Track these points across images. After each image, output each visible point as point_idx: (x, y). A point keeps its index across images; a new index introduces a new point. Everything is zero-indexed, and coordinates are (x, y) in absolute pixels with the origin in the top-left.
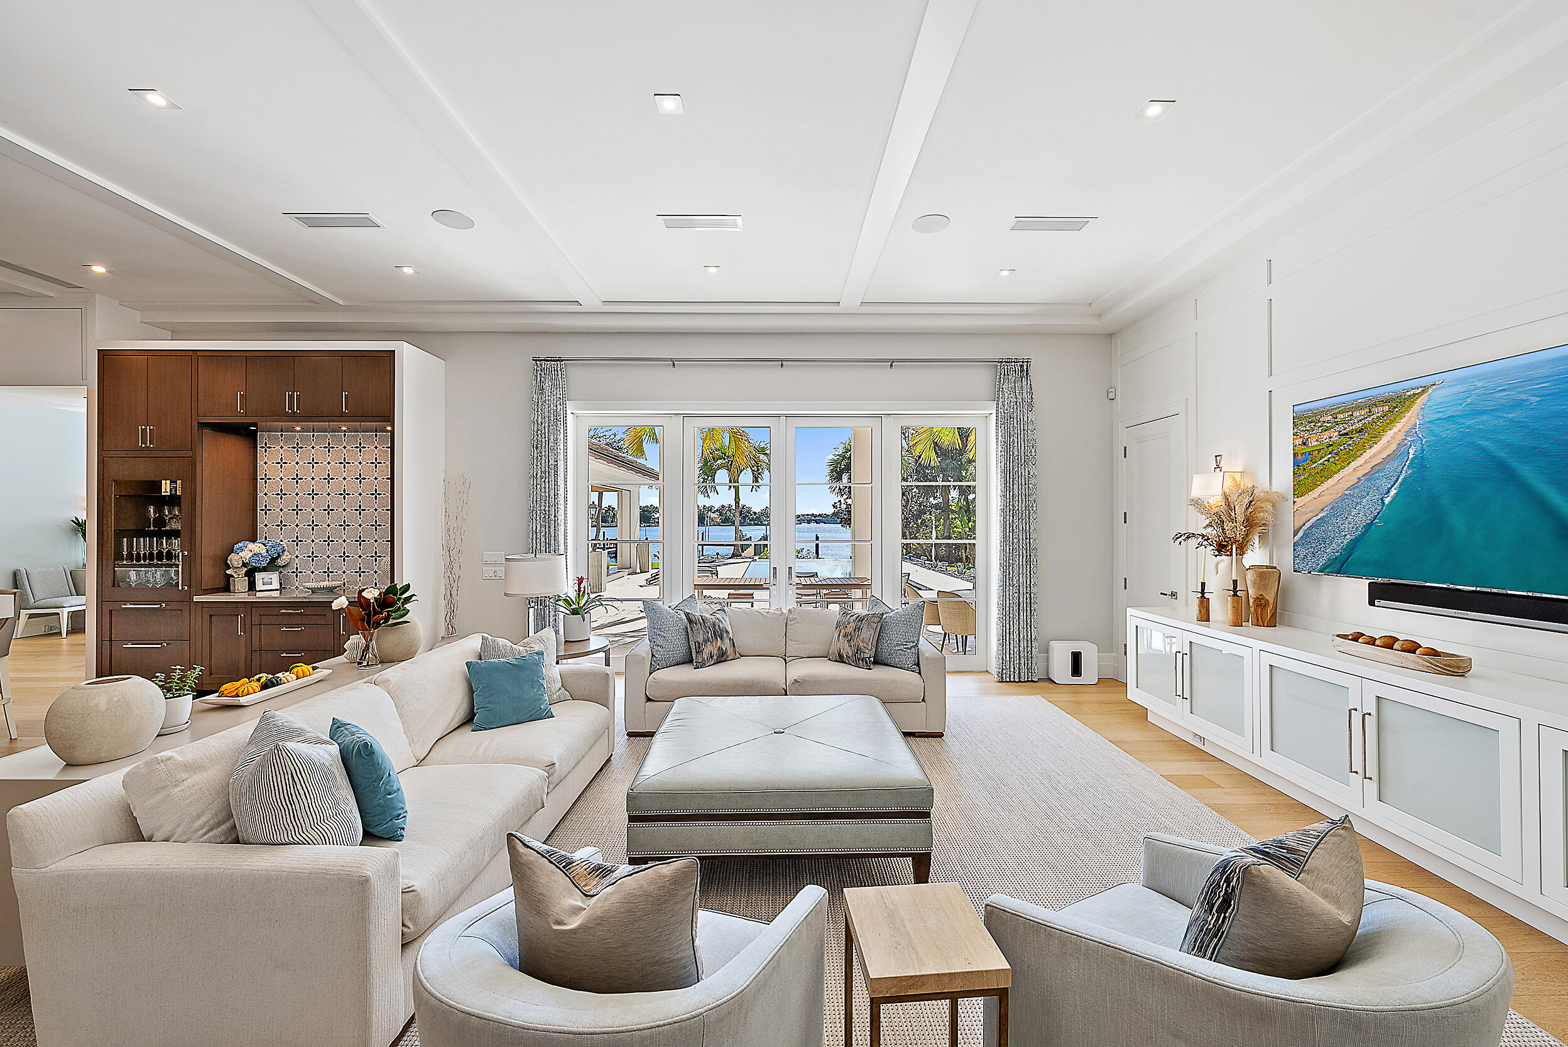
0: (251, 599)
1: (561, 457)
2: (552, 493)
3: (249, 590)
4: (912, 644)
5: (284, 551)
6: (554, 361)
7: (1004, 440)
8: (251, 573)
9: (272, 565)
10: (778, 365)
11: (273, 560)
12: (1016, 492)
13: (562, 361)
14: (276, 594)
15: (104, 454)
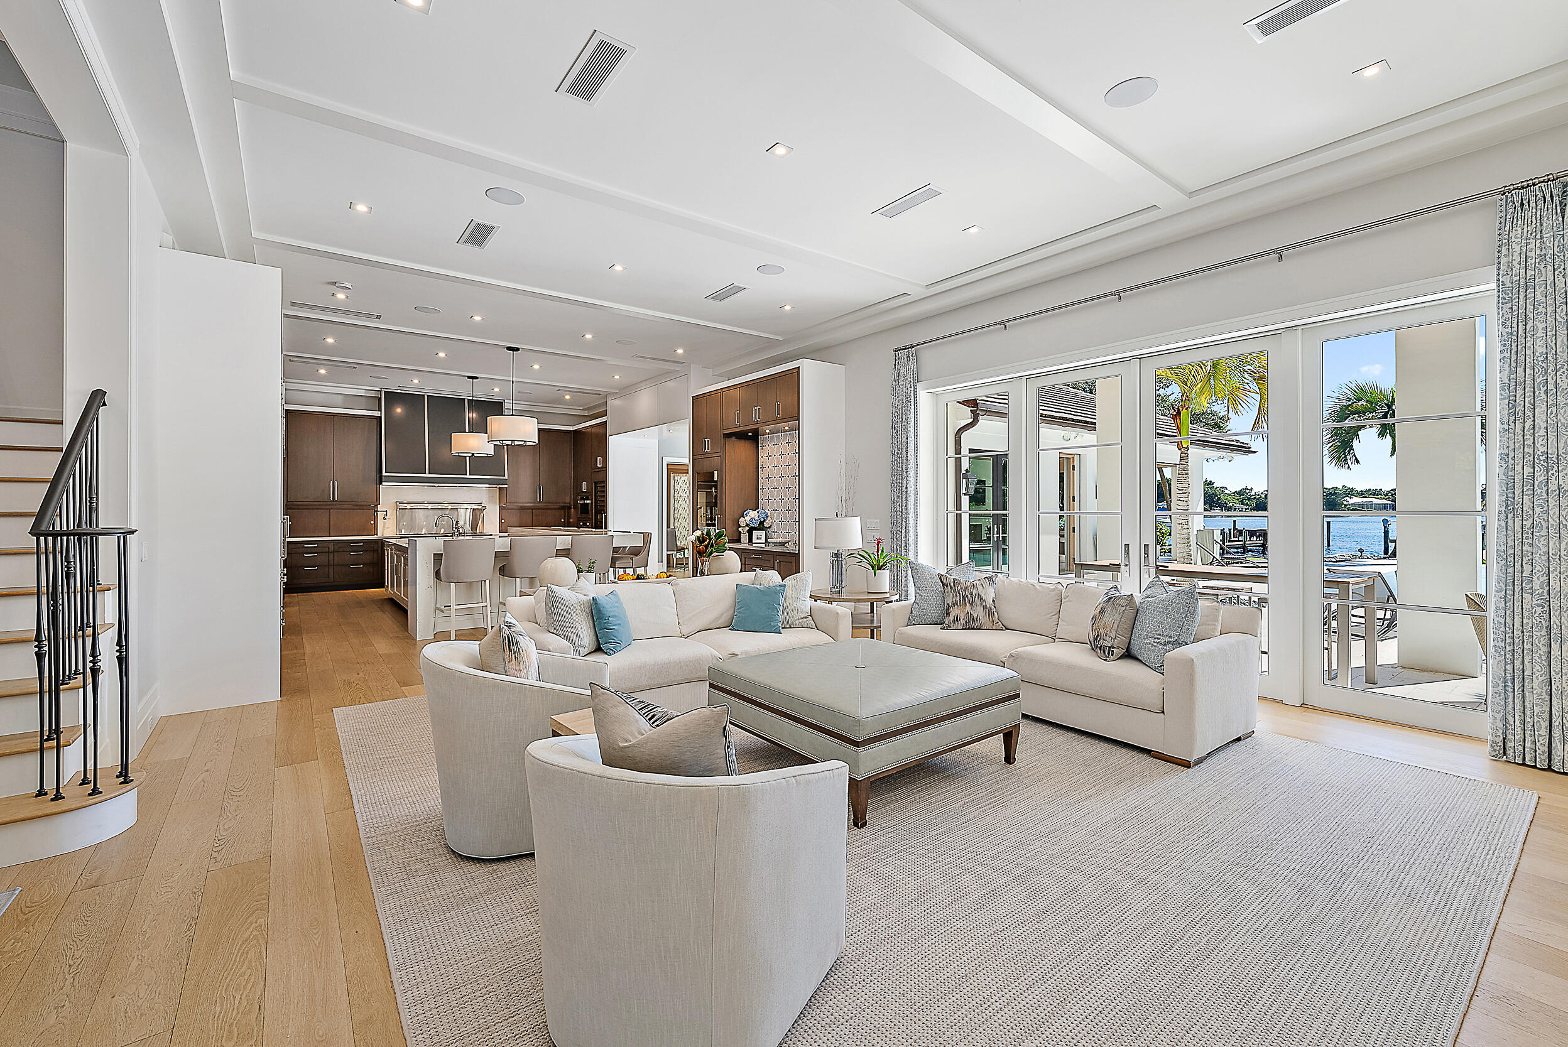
0: (750, 547)
1: (912, 434)
2: (904, 467)
3: (749, 542)
4: (1167, 639)
5: (767, 517)
6: (905, 349)
7: (1509, 330)
8: (750, 532)
9: (761, 526)
10: (1114, 300)
11: (762, 523)
12: (1540, 422)
13: (913, 347)
14: (763, 545)
15: (696, 457)
